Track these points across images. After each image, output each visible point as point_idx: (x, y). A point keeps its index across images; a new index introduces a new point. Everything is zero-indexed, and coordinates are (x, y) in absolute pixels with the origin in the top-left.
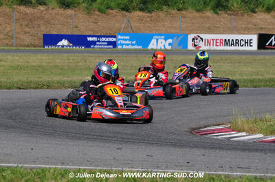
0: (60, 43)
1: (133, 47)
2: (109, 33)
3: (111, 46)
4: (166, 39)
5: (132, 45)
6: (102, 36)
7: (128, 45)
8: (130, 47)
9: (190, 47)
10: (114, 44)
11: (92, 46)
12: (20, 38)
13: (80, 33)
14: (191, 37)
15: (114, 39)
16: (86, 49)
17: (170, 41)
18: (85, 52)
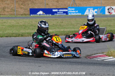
0: (38, 13)
1: (77, 14)
2: (64, 7)
3: (65, 14)
4: (94, 10)
5: (76, 13)
6: (60, 9)
7: (74, 13)
8: (75, 14)
9: (107, 13)
10: (66, 13)
11: (55, 14)
12: (18, 11)
13: (49, 8)
14: (107, 8)
15: (67, 10)
16: (52, 16)
17: (96, 10)
18: (51, 17)
